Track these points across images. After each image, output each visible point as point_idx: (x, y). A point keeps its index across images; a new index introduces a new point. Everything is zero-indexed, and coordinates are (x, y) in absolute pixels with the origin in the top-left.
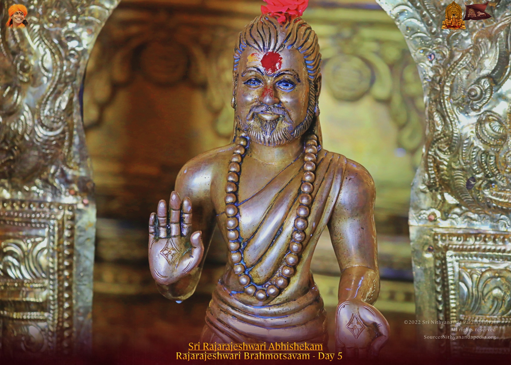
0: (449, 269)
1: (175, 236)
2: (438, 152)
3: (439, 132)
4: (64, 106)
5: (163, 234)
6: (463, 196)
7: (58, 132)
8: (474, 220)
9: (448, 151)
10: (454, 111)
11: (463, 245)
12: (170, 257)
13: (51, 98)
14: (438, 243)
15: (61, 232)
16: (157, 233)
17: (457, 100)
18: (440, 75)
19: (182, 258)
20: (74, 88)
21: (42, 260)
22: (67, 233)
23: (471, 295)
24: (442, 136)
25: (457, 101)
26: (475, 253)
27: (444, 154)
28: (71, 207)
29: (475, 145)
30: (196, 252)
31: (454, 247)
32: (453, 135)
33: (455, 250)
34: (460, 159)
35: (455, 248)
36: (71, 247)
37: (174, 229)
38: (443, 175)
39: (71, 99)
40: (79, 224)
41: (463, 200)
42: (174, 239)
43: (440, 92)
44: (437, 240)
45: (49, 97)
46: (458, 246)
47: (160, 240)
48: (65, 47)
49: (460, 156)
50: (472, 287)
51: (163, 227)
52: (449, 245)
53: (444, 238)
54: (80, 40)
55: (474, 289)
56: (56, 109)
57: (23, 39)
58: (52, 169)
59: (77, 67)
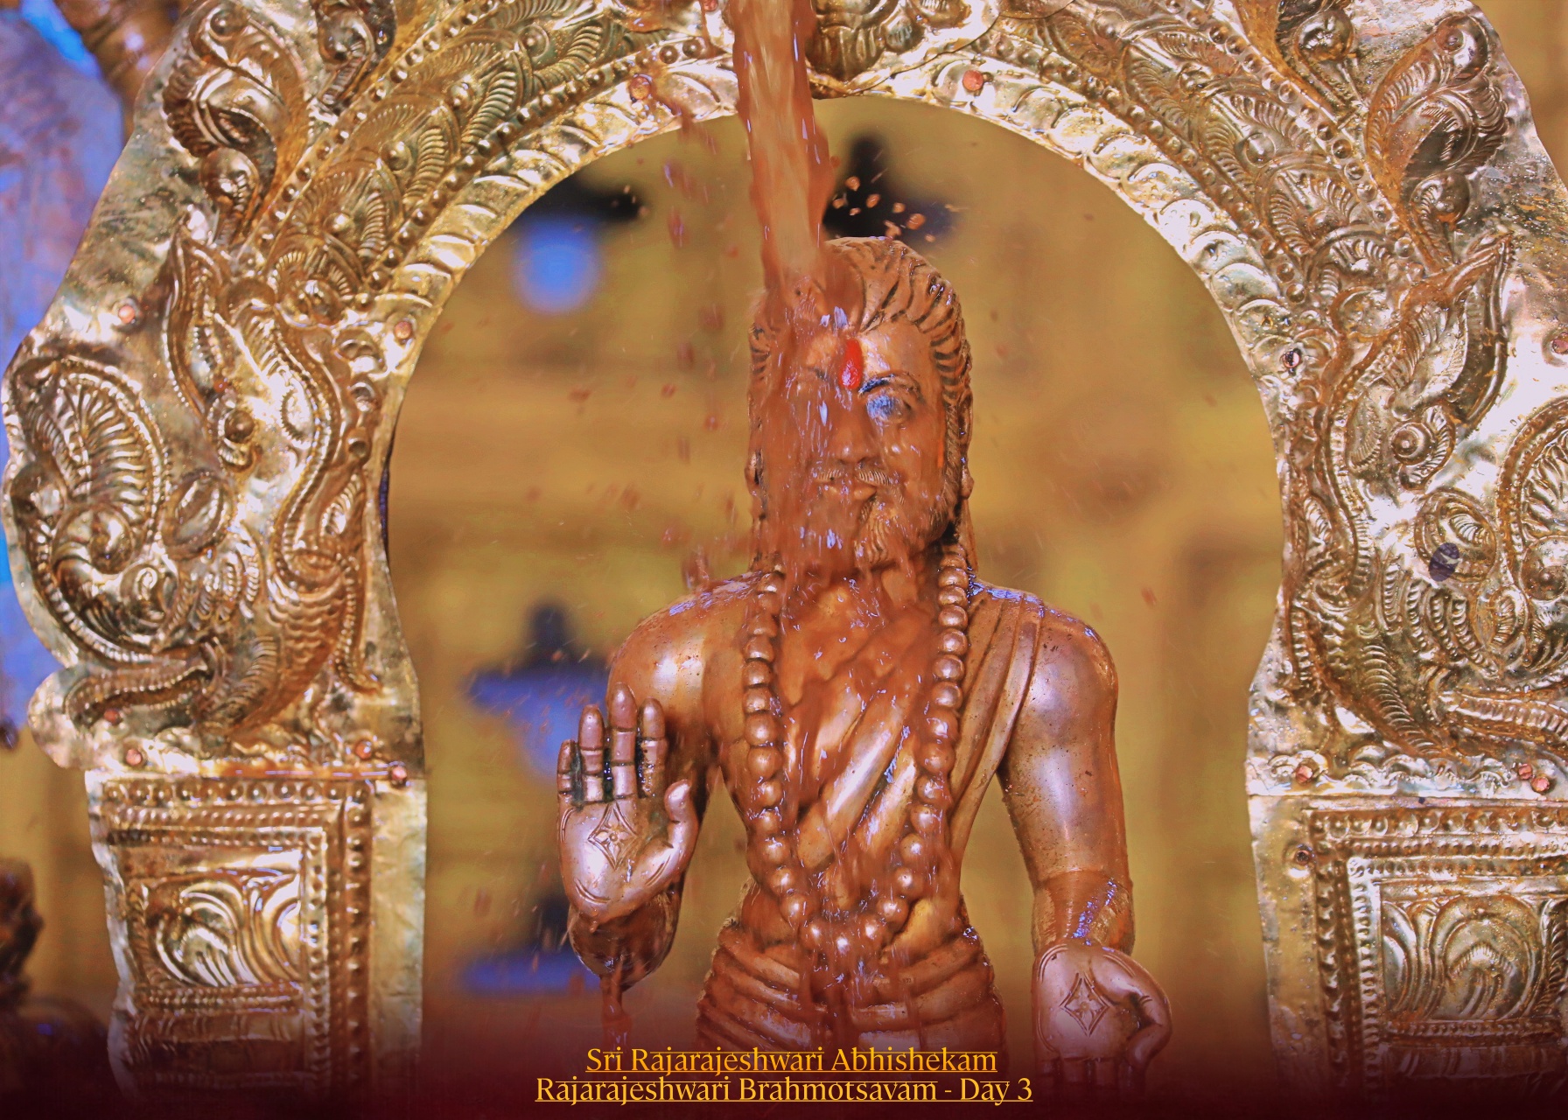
0: (1356, 905)
1: (624, 797)
2: (1319, 600)
3: (1321, 549)
4: (341, 523)
5: (593, 790)
6: (1387, 712)
7: (329, 592)
8: (1416, 774)
9: (1344, 595)
10: (1356, 492)
11: (1388, 840)
12: (613, 848)
13: (308, 506)
14: (1323, 839)
15: (337, 852)
16: (578, 791)
17: (1364, 462)
18: (1316, 403)
19: (642, 852)
20: (365, 479)
21: (289, 929)
22: (352, 860)
23: (1414, 966)
24: (1328, 557)
25: (1364, 467)
26: (1421, 857)
27: (1336, 604)
28: (362, 792)
29: (1416, 576)
31: (1366, 845)
32: (1356, 555)
33: (1369, 853)
34: (1379, 616)
35: (1370, 848)
36: (363, 893)
37: (622, 779)
38: (1333, 659)
39: (359, 508)
40: (383, 833)
41: (1386, 722)
42: (622, 803)
43: (1319, 447)
44: (1321, 831)
45: (304, 501)
46: (1376, 844)
47: (587, 809)
48: (345, 378)
49: (1378, 608)
50: (1417, 947)
51: (595, 774)
52: (1352, 841)
53: (1338, 824)
54: (377, 354)
55: (1422, 952)
56: (322, 533)
57: (232, 356)
58: (310, 694)
59: (372, 422)
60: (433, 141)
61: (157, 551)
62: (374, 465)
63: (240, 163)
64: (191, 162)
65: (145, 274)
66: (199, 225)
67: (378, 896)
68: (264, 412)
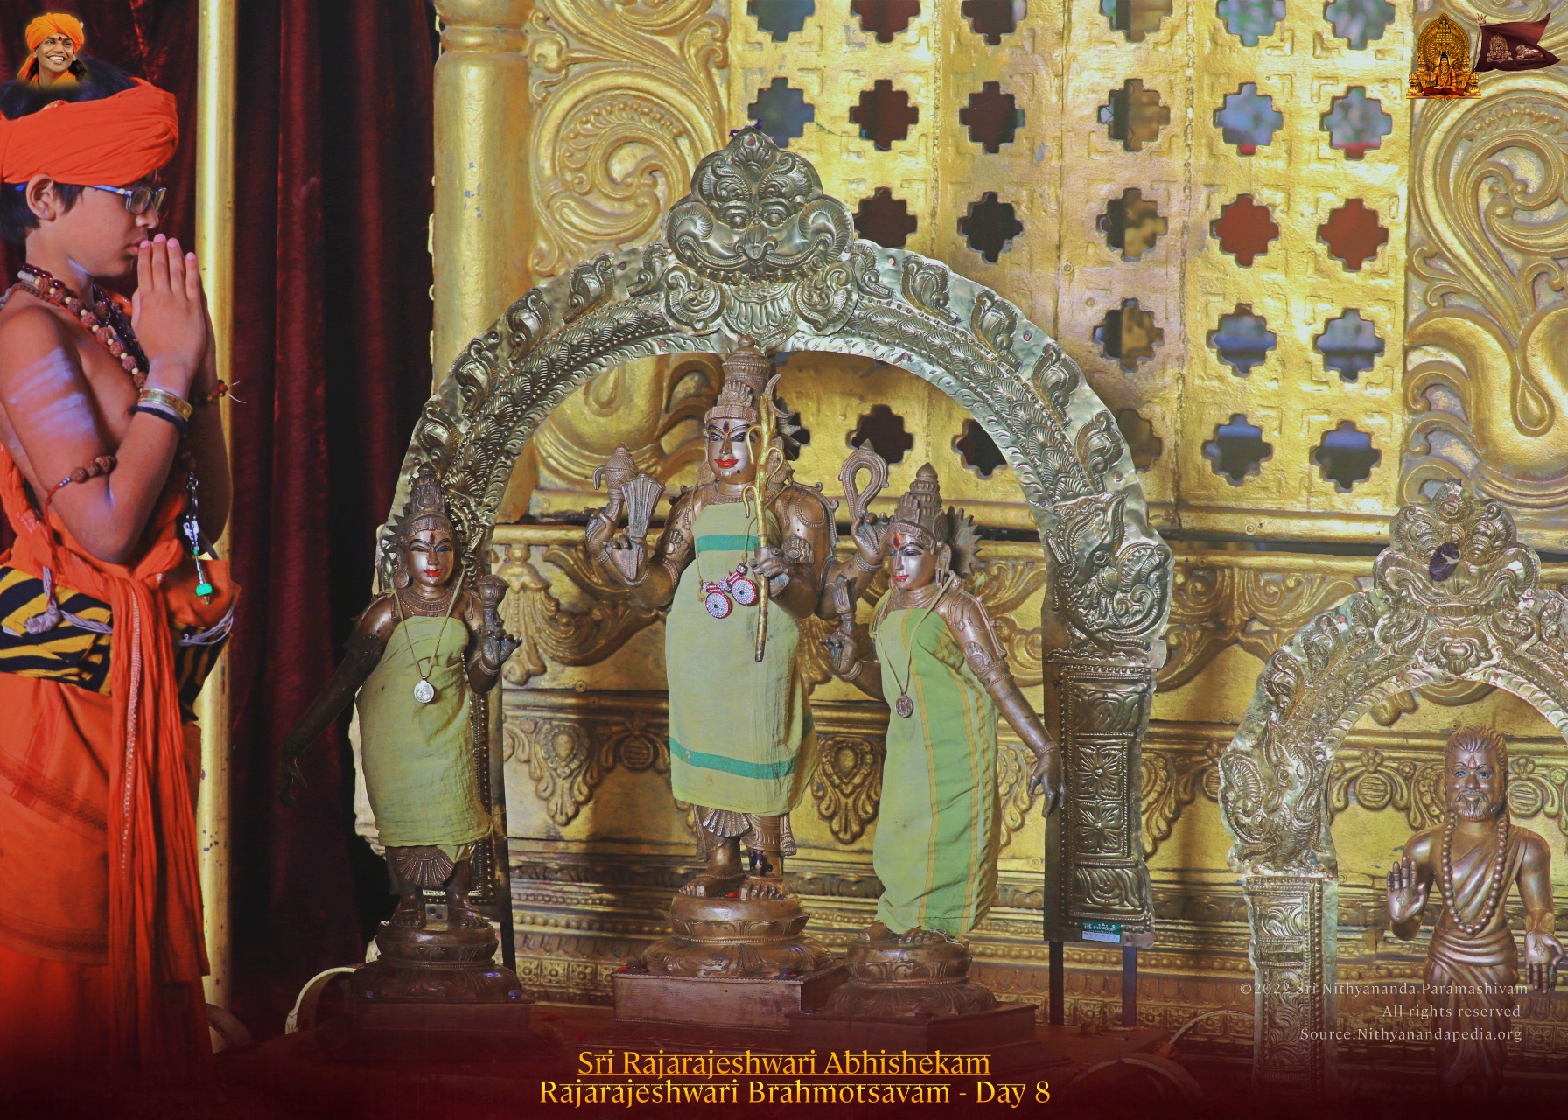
4: (1313, 803)
5: (1397, 886)
7: (1310, 822)
12: (1402, 903)
13: (1305, 797)
15: (1312, 899)
16: (1392, 886)
19: (1412, 903)
20: (1321, 789)
21: (1298, 920)
22: (1316, 901)
28: (1320, 881)
30: (1422, 898)
36: (1320, 911)
39: (1319, 799)
40: (1326, 893)
42: (1405, 890)
45: (1303, 796)
47: (1395, 891)
48: (1314, 760)
51: (1397, 881)
54: (1325, 754)
56: (1308, 805)
57: (1282, 756)
58: (1305, 852)
59: (1323, 774)
60: (1340, 693)
61: (1261, 811)
62: (1324, 786)
63: (1286, 699)
64: (1272, 698)
65: (1259, 731)
66: (1274, 716)
67: (1325, 911)
68: (1291, 771)
